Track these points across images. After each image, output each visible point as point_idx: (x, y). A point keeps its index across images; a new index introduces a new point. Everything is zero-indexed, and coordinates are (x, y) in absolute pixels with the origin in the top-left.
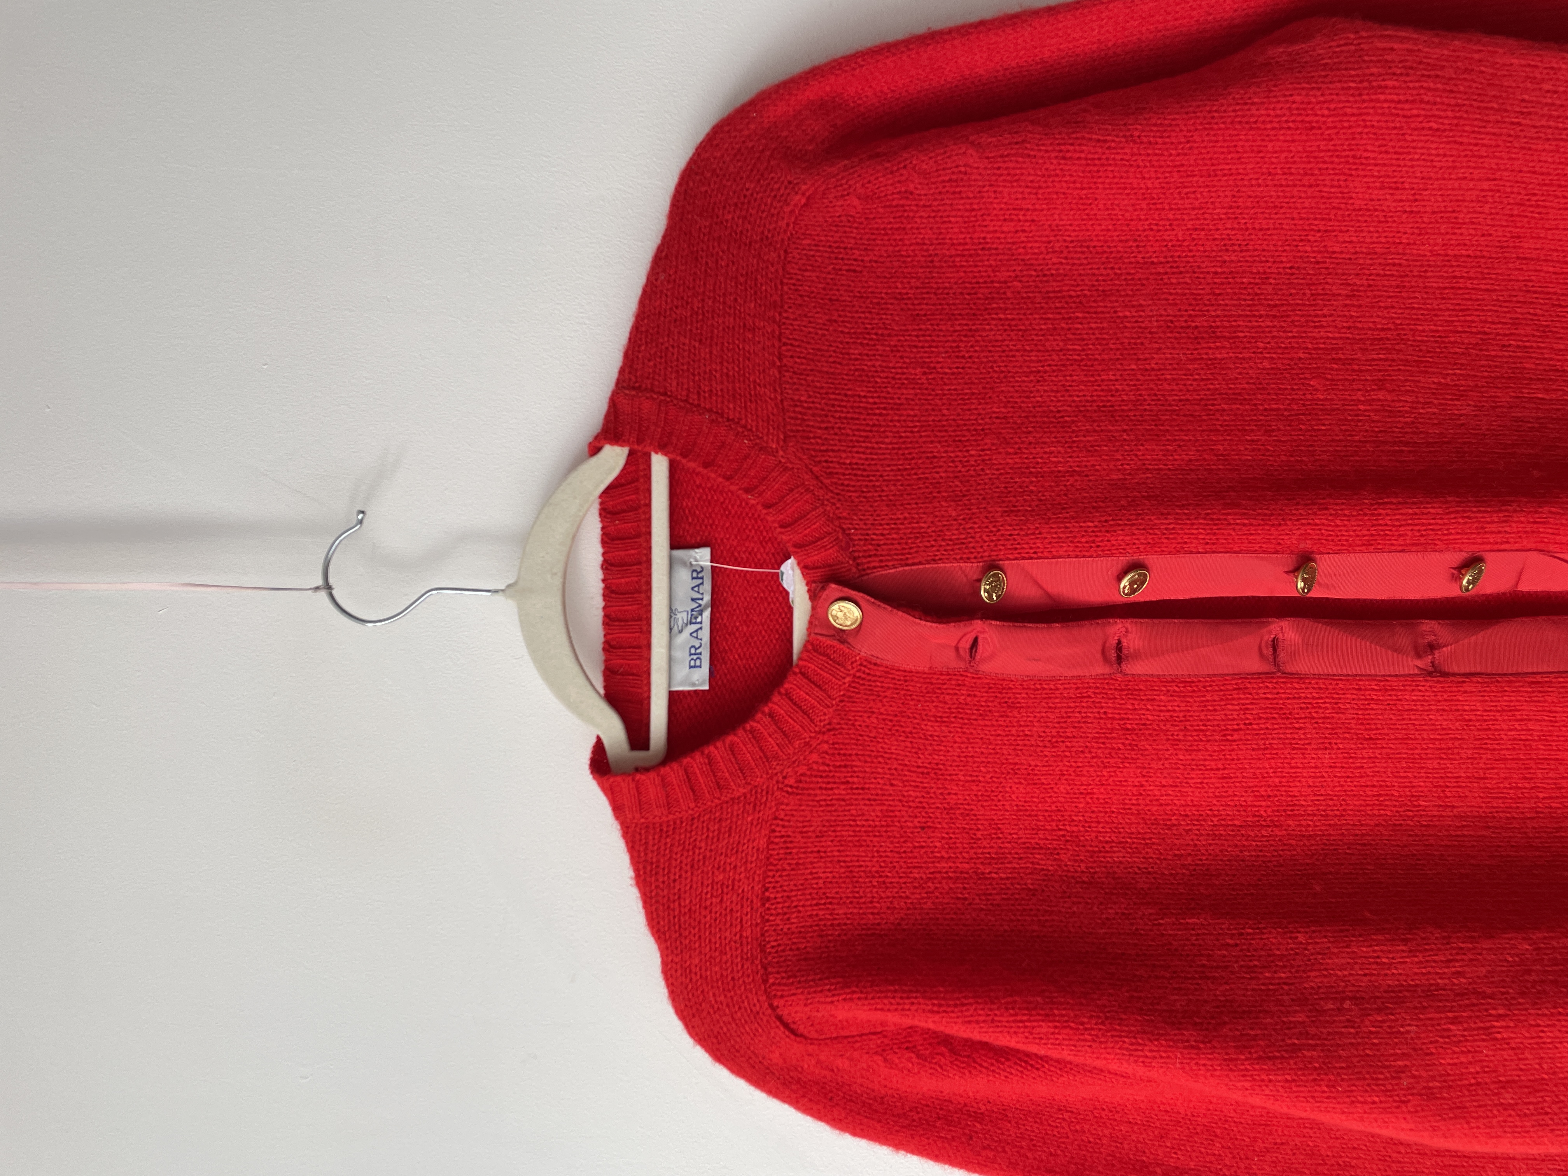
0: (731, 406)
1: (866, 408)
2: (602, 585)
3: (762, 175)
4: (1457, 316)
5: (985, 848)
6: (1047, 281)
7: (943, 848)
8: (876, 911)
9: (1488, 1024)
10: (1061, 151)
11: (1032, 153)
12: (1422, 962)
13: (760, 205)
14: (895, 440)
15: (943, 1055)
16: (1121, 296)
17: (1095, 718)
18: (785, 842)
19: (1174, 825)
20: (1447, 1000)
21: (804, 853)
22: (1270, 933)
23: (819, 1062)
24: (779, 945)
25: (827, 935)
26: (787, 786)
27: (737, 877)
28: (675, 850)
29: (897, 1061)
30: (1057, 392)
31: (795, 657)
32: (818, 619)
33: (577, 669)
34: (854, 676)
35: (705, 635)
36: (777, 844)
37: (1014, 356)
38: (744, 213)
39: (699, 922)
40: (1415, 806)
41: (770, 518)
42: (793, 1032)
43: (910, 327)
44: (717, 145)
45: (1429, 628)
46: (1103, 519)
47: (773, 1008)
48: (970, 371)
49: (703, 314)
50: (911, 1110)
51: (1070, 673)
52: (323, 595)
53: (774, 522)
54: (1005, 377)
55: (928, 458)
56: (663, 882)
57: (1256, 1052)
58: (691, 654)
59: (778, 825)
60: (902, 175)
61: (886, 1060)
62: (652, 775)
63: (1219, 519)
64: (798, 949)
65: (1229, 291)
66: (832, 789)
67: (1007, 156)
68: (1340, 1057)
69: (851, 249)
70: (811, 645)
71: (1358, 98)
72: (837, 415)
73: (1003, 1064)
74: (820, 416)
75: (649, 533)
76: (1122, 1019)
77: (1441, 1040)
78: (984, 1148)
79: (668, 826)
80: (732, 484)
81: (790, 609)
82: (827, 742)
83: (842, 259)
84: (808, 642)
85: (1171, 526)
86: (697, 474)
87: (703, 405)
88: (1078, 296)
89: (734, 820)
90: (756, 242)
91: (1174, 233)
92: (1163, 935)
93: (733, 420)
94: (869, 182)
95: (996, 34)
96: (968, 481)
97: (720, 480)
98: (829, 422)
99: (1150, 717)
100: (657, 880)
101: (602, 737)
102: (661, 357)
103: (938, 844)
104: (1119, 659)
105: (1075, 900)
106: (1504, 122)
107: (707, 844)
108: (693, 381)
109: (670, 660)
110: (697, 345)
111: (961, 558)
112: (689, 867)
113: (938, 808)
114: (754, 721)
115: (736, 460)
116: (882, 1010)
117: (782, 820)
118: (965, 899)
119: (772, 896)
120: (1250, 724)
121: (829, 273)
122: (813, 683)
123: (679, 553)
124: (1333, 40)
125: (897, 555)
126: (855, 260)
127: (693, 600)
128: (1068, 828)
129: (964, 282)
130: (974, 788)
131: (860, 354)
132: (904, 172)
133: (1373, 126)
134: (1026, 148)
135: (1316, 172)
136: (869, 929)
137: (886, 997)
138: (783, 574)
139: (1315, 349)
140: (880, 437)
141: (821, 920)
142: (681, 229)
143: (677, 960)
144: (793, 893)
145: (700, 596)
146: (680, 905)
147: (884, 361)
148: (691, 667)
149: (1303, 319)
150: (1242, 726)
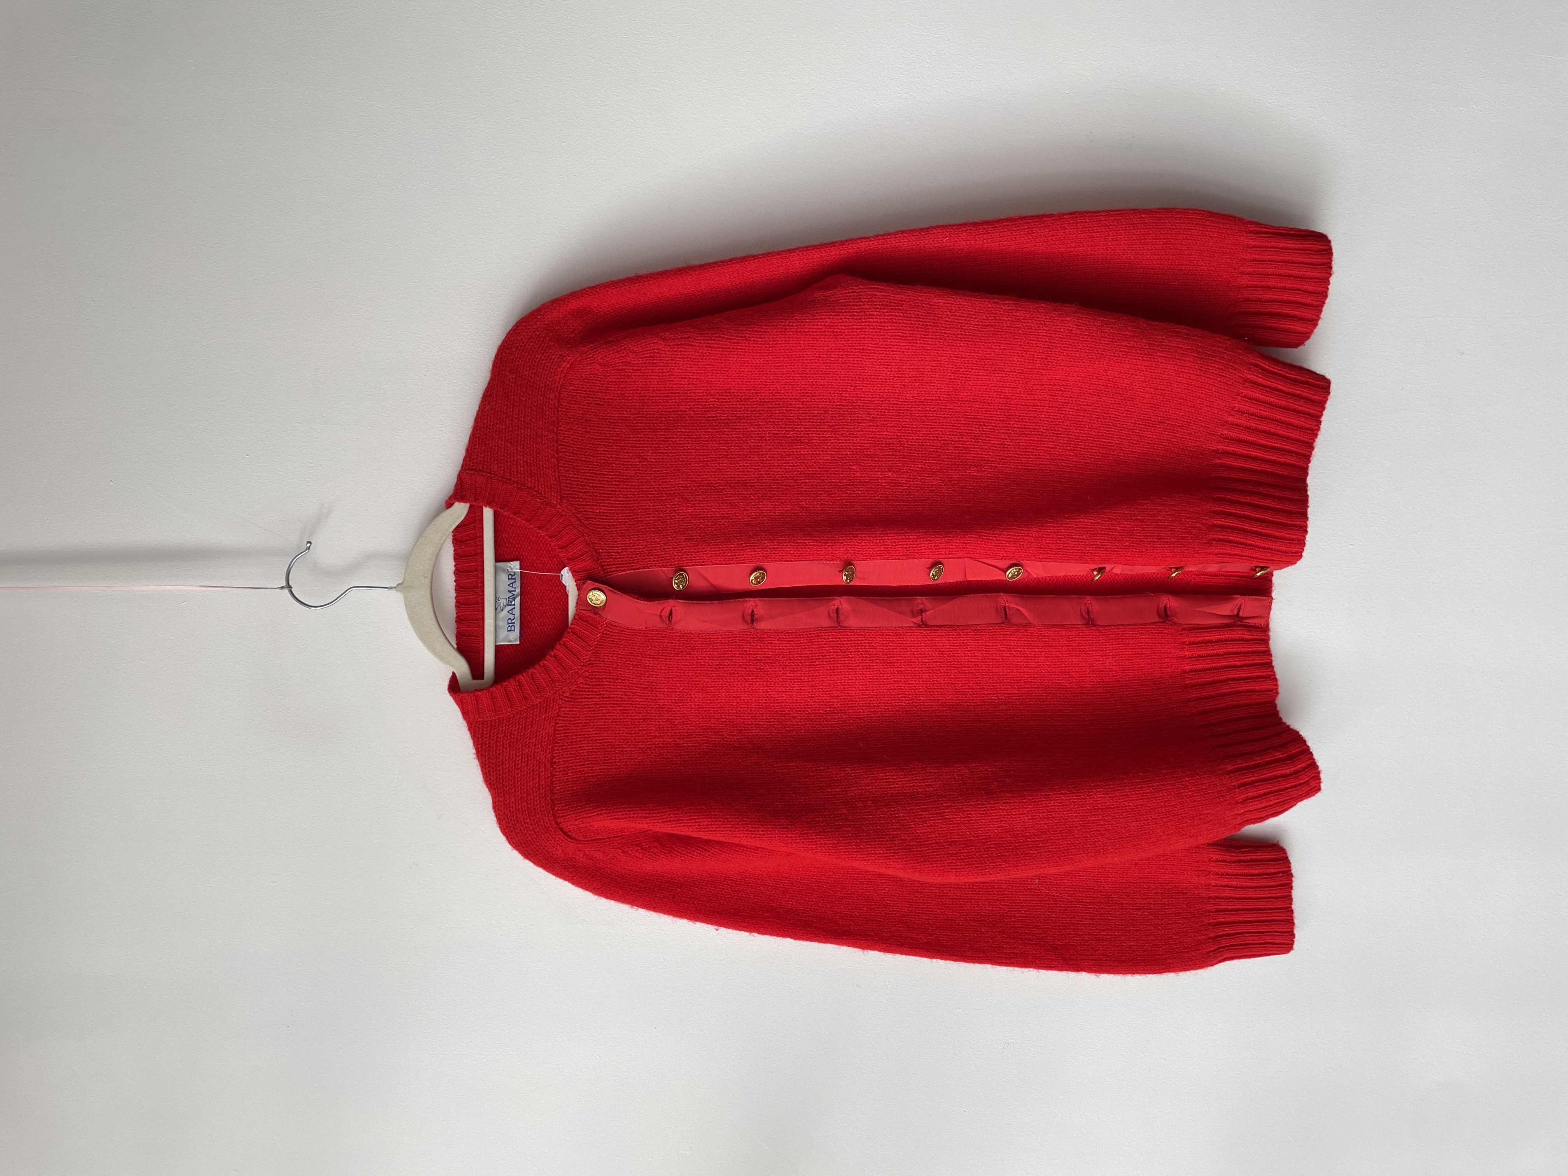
0: (529, 480)
1: (607, 481)
2: (455, 584)
3: (545, 350)
4: (930, 431)
5: (680, 729)
6: (708, 411)
7: (657, 730)
8: (617, 767)
9: (943, 811)
10: (708, 343)
11: (693, 344)
12: (910, 780)
13: (544, 367)
14: (624, 499)
15: (655, 847)
16: (749, 420)
17: (740, 654)
18: (564, 730)
19: (787, 714)
20: (922, 800)
21: (576, 735)
22: (833, 768)
23: (585, 854)
24: (561, 789)
25: (589, 782)
26: (565, 697)
27: (536, 750)
28: (499, 736)
29: (630, 852)
30: (715, 472)
31: (570, 623)
32: (582, 601)
33: (440, 632)
34: (603, 633)
35: (517, 612)
36: (559, 731)
37: (690, 452)
38: (535, 371)
39: (514, 778)
40: (917, 700)
41: (553, 544)
42: (568, 836)
43: (632, 436)
44: (519, 333)
45: (921, 601)
46: (740, 543)
47: (558, 824)
48: (666, 461)
49: (512, 428)
50: (640, 882)
51: (726, 629)
52: (286, 591)
53: (555, 546)
54: (686, 464)
55: (643, 509)
56: (493, 755)
57: (818, 829)
58: (508, 623)
59: (560, 720)
60: (623, 353)
61: (623, 852)
62: (485, 692)
63: (801, 543)
64: (572, 790)
65: (807, 417)
66: (591, 698)
67: (680, 345)
68: (863, 830)
69: (597, 392)
70: (578, 616)
71: (859, 321)
72: (591, 485)
73: (689, 850)
74: (581, 485)
75: (483, 553)
76: (748, 815)
77: (917, 820)
78: (682, 902)
79: (495, 723)
80: (530, 524)
81: (567, 596)
82: (588, 671)
83: (592, 398)
84: (576, 614)
85: (776, 547)
86: (511, 518)
87: (513, 479)
88: (725, 419)
89: (534, 718)
90: (542, 387)
91: (775, 386)
92: (776, 772)
93: (530, 488)
94: (605, 356)
95: (672, 279)
96: (666, 522)
97: (524, 522)
98: (586, 489)
99: (770, 653)
100: (489, 754)
101: (455, 672)
102: (488, 452)
103: (653, 728)
104: (753, 621)
105: (730, 756)
106: (938, 332)
107: (518, 732)
108: (507, 465)
109: (496, 626)
110: (509, 445)
111: (663, 565)
112: (508, 746)
113: (653, 708)
114: (545, 660)
115: (533, 511)
116: (618, 819)
117: (562, 717)
118: (669, 758)
119: (557, 761)
120: (825, 656)
121: (584, 405)
122: (579, 637)
123: (499, 564)
124: (846, 290)
125: (626, 564)
126: (600, 398)
127: (509, 591)
128: (727, 717)
129: (661, 411)
130: (673, 696)
131: (603, 451)
132: (625, 352)
133: (869, 334)
134: (690, 341)
135: (844, 356)
136: (613, 777)
137: (620, 811)
138: (562, 575)
139: (855, 449)
140: (616, 497)
141: (585, 773)
142: (498, 380)
143: (502, 799)
144: (569, 759)
145: (514, 589)
146: (503, 768)
147: (617, 455)
148: (508, 631)
149: (847, 433)
150: (821, 657)
